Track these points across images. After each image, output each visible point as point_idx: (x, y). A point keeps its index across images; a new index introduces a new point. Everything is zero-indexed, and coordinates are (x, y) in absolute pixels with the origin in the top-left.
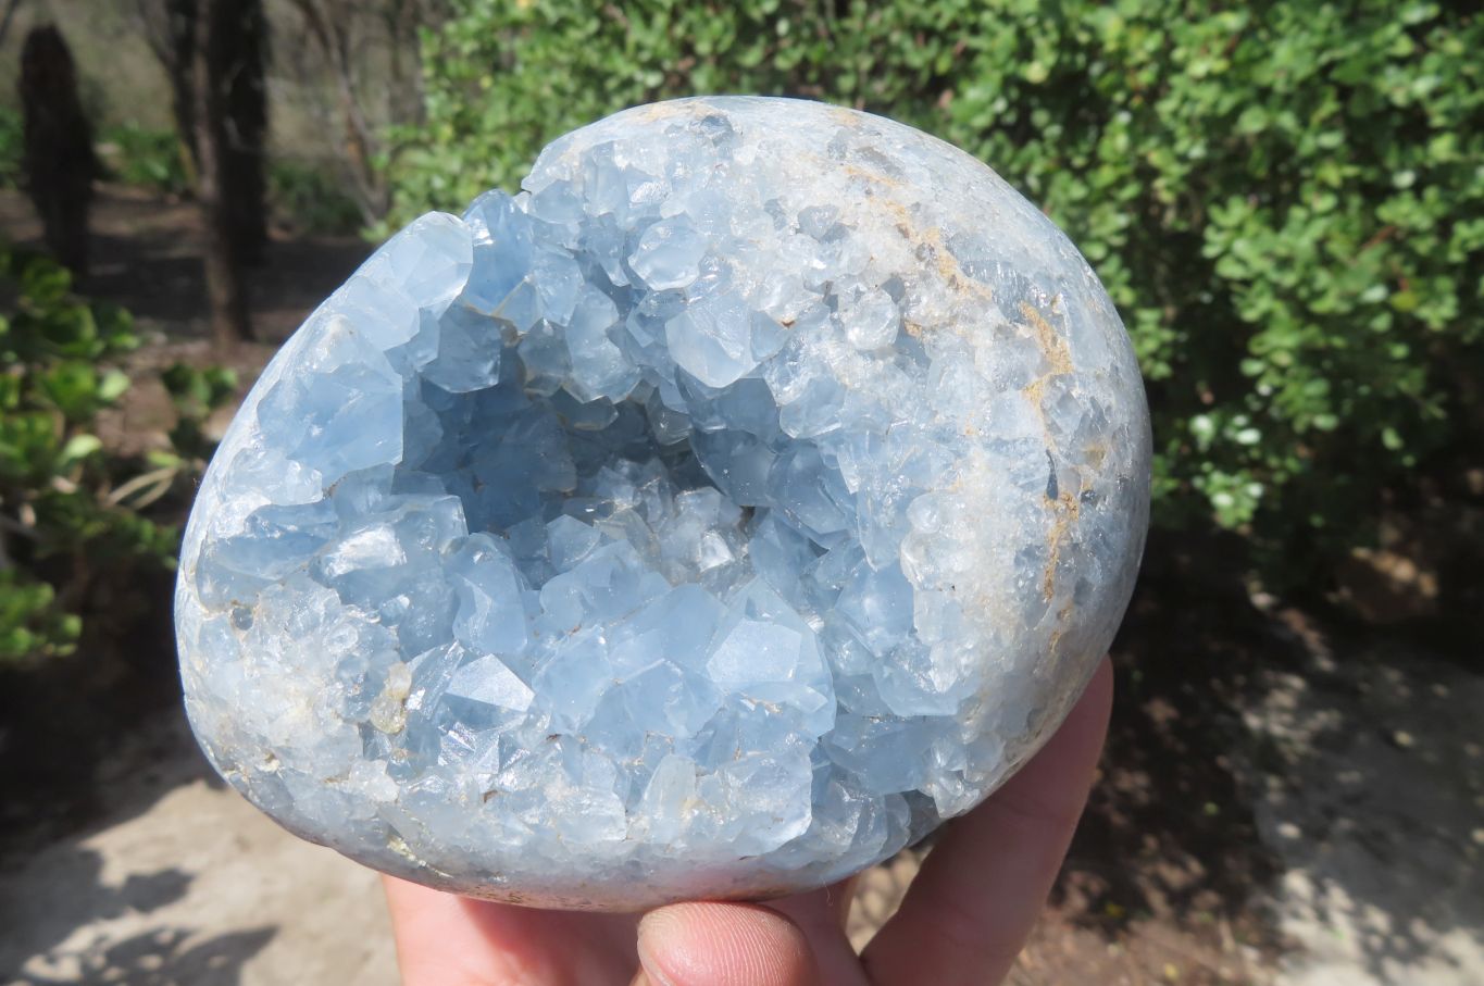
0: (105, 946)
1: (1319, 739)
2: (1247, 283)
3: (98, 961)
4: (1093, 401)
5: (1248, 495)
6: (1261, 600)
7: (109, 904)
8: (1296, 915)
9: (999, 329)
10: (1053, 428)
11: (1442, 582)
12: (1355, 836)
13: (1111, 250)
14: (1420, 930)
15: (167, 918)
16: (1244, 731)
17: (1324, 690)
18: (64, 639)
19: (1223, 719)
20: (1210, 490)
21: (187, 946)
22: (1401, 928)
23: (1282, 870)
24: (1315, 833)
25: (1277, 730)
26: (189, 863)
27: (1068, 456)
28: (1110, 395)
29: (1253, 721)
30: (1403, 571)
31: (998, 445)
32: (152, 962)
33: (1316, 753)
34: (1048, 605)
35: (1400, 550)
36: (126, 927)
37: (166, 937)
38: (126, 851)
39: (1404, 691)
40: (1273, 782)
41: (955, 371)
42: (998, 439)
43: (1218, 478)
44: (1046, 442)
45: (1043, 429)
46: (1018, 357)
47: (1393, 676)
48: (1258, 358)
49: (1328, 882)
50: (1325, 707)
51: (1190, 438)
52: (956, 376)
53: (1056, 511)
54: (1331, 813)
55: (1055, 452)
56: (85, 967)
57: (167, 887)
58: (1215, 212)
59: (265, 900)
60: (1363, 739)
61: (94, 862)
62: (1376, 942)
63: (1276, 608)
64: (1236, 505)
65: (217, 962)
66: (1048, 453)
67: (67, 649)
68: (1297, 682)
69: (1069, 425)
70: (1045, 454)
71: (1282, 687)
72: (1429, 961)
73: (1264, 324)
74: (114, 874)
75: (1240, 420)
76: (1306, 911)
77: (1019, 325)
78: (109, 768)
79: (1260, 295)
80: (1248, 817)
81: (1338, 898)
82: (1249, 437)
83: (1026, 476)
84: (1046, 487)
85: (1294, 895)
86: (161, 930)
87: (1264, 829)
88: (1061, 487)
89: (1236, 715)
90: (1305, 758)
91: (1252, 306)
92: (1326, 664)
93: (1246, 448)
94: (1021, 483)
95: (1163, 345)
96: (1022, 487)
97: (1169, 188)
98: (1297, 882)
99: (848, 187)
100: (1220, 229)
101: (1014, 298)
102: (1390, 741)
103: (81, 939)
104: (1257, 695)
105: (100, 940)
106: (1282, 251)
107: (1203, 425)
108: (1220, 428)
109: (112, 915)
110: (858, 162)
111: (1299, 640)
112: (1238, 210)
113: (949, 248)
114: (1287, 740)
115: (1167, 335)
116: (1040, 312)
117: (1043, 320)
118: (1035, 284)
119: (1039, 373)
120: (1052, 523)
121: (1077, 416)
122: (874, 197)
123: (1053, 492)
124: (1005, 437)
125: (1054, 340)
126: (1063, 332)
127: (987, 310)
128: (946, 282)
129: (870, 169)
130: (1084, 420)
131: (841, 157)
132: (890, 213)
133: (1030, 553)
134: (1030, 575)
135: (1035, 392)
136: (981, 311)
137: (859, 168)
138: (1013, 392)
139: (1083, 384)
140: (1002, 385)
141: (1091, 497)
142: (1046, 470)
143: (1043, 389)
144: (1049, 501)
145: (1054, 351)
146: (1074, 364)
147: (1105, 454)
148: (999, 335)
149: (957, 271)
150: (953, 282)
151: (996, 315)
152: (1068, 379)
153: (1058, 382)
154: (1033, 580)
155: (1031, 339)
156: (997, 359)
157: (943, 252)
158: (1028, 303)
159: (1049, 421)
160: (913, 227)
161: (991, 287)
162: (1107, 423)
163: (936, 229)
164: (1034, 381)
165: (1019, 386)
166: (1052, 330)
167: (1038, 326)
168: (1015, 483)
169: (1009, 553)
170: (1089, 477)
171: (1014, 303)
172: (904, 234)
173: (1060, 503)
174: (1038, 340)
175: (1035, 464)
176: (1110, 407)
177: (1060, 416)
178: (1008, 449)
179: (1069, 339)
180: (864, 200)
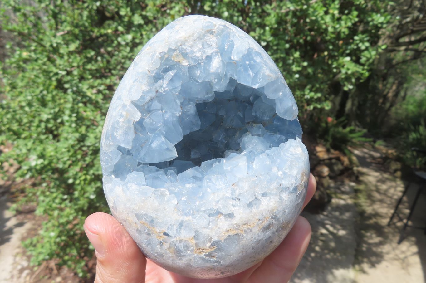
4: (185, 256)
9: (211, 238)
10: (181, 241)
27: (173, 242)
28: (185, 261)
31: (181, 225)
34: (139, 221)
42: (183, 225)
44: (178, 237)
45: (181, 238)
46: (202, 240)
53: (160, 233)
55: (175, 239)
66: (175, 237)
69: (180, 246)
77: (211, 244)
83: (171, 228)
84: (167, 232)
88: (165, 237)
94: (170, 226)
96: (169, 226)
99: (263, 215)
101: (218, 246)
110: (269, 221)
113: (237, 234)
116: (212, 251)
117: (210, 251)
118: (220, 253)
119: (196, 244)
120: (158, 231)
121: (182, 249)
122: (258, 221)
123: (165, 234)
124: (183, 227)
125: (203, 252)
126: (205, 255)
127: (217, 237)
128: (228, 229)
129: (266, 223)
130: (181, 251)
131: (272, 218)
132: (251, 223)
133: (152, 221)
134: (147, 219)
135: (192, 240)
136: (218, 235)
137: (267, 221)
138: (194, 234)
139: (189, 255)
140: (196, 232)
141: (161, 244)
142: (171, 234)
143: (192, 243)
144: (163, 232)
145: (200, 250)
146: (196, 255)
147: (170, 253)
148: (210, 237)
149: (230, 234)
150: (228, 231)
151: (215, 239)
152: (192, 251)
153: (192, 248)
154: (146, 220)
155: (206, 246)
156: (204, 234)
157: (236, 232)
158: (216, 250)
159: (183, 241)
160: (246, 227)
161: (223, 241)
162: (179, 257)
163: (243, 233)
164: (194, 241)
165: (194, 237)
166: (206, 253)
167: (208, 249)
168: (170, 225)
169: (154, 215)
170: (166, 246)
171: (216, 245)
172: (245, 224)
173: (162, 235)
174: (205, 247)
175: (174, 232)
176: (182, 260)
177: (184, 244)
178: (179, 226)
179: (203, 256)
180: (258, 218)
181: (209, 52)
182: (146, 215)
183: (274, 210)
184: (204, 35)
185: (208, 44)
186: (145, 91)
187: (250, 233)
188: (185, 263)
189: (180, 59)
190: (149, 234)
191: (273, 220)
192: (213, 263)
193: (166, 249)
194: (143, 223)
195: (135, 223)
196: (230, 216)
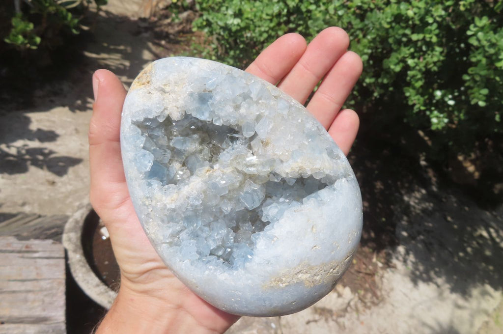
0: (26, 148)
1: (424, 211)
2: (477, 48)
3: (24, 152)
5: (443, 121)
6: (423, 163)
7: (31, 136)
8: (397, 258)
11: (481, 176)
12: (423, 241)
13: (435, 21)
14: (432, 274)
15: (48, 146)
16: (403, 200)
17: (431, 196)
18: (35, 44)
19: (397, 194)
20: (432, 116)
21: (53, 156)
22: (427, 272)
23: (398, 244)
24: (412, 237)
25: (412, 203)
26: (58, 131)
29: (406, 198)
30: (471, 168)
32: (41, 157)
33: (422, 214)
35: (473, 162)
36: (35, 144)
37: (46, 151)
39: (455, 205)
40: (405, 218)
43: (436, 113)
47: (454, 199)
48: (469, 75)
49: (411, 252)
50: (429, 202)
51: (432, 96)
54: (419, 233)
56: (19, 152)
57: (51, 136)
58: (477, 19)
59: (81, 150)
60: (437, 214)
61: (28, 121)
62: (418, 273)
63: (426, 167)
64: (438, 124)
67: (34, 48)
68: (424, 191)
71: (419, 191)
72: (431, 284)
73: (475, 64)
74: (34, 127)
75: (450, 96)
76: (401, 258)
79: (479, 54)
80: (394, 226)
81: (411, 258)
82: (451, 103)
85: (399, 252)
86: (46, 149)
87: (397, 230)
89: (402, 195)
90: (418, 214)
91: (475, 57)
92: (435, 189)
93: (449, 106)
95: (439, 61)
97: (464, 5)
98: (401, 249)
100: (476, 26)
102: (445, 219)
103: (19, 143)
104: (410, 191)
106: (494, 41)
107: (438, 94)
108: (443, 96)
109: (31, 139)
111: (430, 179)
112: (485, 21)
114: (414, 207)
115: (442, 58)
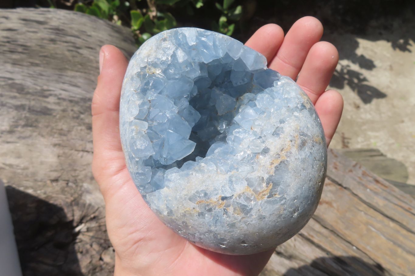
4: (251, 209)
9: (263, 178)
10: (240, 196)
27: (234, 202)
28: (256, 215)
31: (231, 181)
34: (195, 204)
38: (365, 48)
41: (247, 166)
42: (233, 181)
44: (236, 195)
45: (239, 193)
46: (256, 184)
52: (246, 167)
53: (218, 201)
55: (234, 198)
65: (369, 93)
66: (233, 195)
69: (242, 201)
70: (232, 195)
77: (266, 183)
78: (374, 23)
83: (225, 190)
84: (224, 196)
88: (225, 201)
94: (223, 189)
101: (273, 181)
105: (348, 66)
110: (300, 139)
113: (281, 162)
116: (271, 190)
117: (269, 191)
118: (279, 188)
119: (253, 190)
120: (215, 200)
121: (245, 203)
122: (290, 142)
123: (223, 199)
124: (233, 183)
125: (264, 195)
126: (268, 198)
127: (267, 173)
128: (271, 162)
129: (299, 142)
130: (245, 206)
131: (300, 135)
132: (287, 146)
133: (206, 194)
134: (201, 196)
135: (248, 189)
136: (266, 172)
137: (298, 139)
138: (246, 183)
139: (255, 205)
140: (247, 180)
141: (226, 212)
142: (228, 195)
143: (250, 192)
144: (220, 198)
145: (261, 195)
146: (260, 202)
147: (238, 215)
148: (261, 178)
149: (275, 165)
150: (272, 164)
151: (266, 176)
152: (255, 199)
153: (253, 196)
154: (199, 197)
155: (263, 187)
156: (254, 178)
157: (279, 160)
158: (273, 186)
159: (241, 194)
160: (285, 152)
161: (274, 175)
162: (248, 215)
163: (286, 158)
164: (251, 189)
165: (248, 184)
166: (267, 194)
167: (267, 189)
168: (222, 187)
169: (204, 188)
170: (231, 210)
171: (271, 182)
172: (282, 150)
173: (221, 202)
174: (263, 189)
175: (229, 192)
176: (252, 215)
177: (244, 198)
178: (230, 183)
179: (267, 199)
180: (289, 140)
181: (171, 52)
182: (197, 192)
183: (297, 128)
184: (160, 45)
185: (167, 48)
186: (140, 104)
187: (292, 156)
188: (256, 218)
189: (153, 70)
190: (210, 210)
191: (302, 136)
192: (280, 202)
193: (233, 214)
194: (200, 202)
195: (194, 208)
196: (266, 151)
